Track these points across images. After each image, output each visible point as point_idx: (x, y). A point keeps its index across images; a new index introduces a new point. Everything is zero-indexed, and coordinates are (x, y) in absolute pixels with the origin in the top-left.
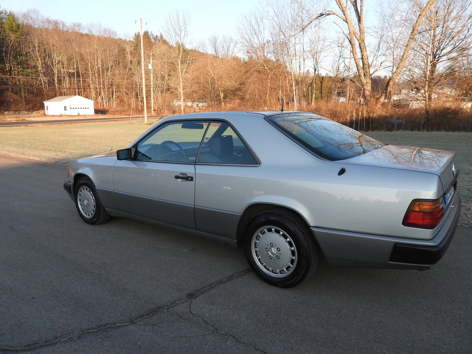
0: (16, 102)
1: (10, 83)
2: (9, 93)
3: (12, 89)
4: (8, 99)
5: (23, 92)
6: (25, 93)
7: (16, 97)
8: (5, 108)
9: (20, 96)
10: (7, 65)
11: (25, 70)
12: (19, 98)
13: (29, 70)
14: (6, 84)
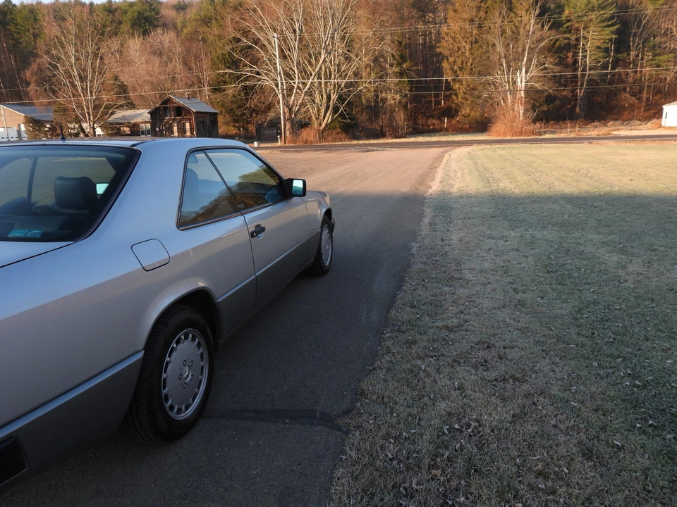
0: (632, 108)
1: (630, 80)
2: (623, 95)
3: (631, 88)
4: (622, 104)
5: (645, 92)
6: (648, 93)
7: (633, 100)
8: (614, 117)
9: (640, 99)
10: (633, 53)
11: (658, 58)
12: (636, 101)
13: (664, 57)
14: (623, 82)
